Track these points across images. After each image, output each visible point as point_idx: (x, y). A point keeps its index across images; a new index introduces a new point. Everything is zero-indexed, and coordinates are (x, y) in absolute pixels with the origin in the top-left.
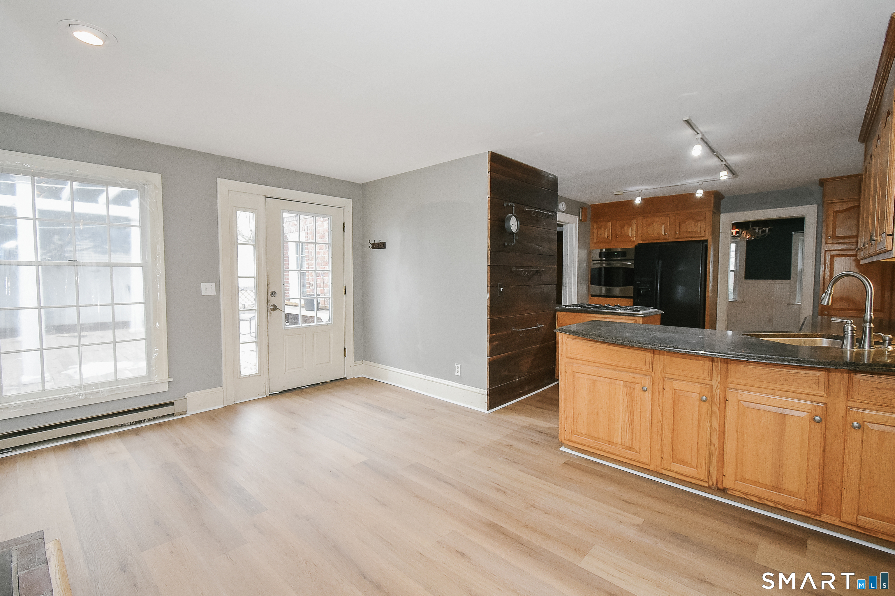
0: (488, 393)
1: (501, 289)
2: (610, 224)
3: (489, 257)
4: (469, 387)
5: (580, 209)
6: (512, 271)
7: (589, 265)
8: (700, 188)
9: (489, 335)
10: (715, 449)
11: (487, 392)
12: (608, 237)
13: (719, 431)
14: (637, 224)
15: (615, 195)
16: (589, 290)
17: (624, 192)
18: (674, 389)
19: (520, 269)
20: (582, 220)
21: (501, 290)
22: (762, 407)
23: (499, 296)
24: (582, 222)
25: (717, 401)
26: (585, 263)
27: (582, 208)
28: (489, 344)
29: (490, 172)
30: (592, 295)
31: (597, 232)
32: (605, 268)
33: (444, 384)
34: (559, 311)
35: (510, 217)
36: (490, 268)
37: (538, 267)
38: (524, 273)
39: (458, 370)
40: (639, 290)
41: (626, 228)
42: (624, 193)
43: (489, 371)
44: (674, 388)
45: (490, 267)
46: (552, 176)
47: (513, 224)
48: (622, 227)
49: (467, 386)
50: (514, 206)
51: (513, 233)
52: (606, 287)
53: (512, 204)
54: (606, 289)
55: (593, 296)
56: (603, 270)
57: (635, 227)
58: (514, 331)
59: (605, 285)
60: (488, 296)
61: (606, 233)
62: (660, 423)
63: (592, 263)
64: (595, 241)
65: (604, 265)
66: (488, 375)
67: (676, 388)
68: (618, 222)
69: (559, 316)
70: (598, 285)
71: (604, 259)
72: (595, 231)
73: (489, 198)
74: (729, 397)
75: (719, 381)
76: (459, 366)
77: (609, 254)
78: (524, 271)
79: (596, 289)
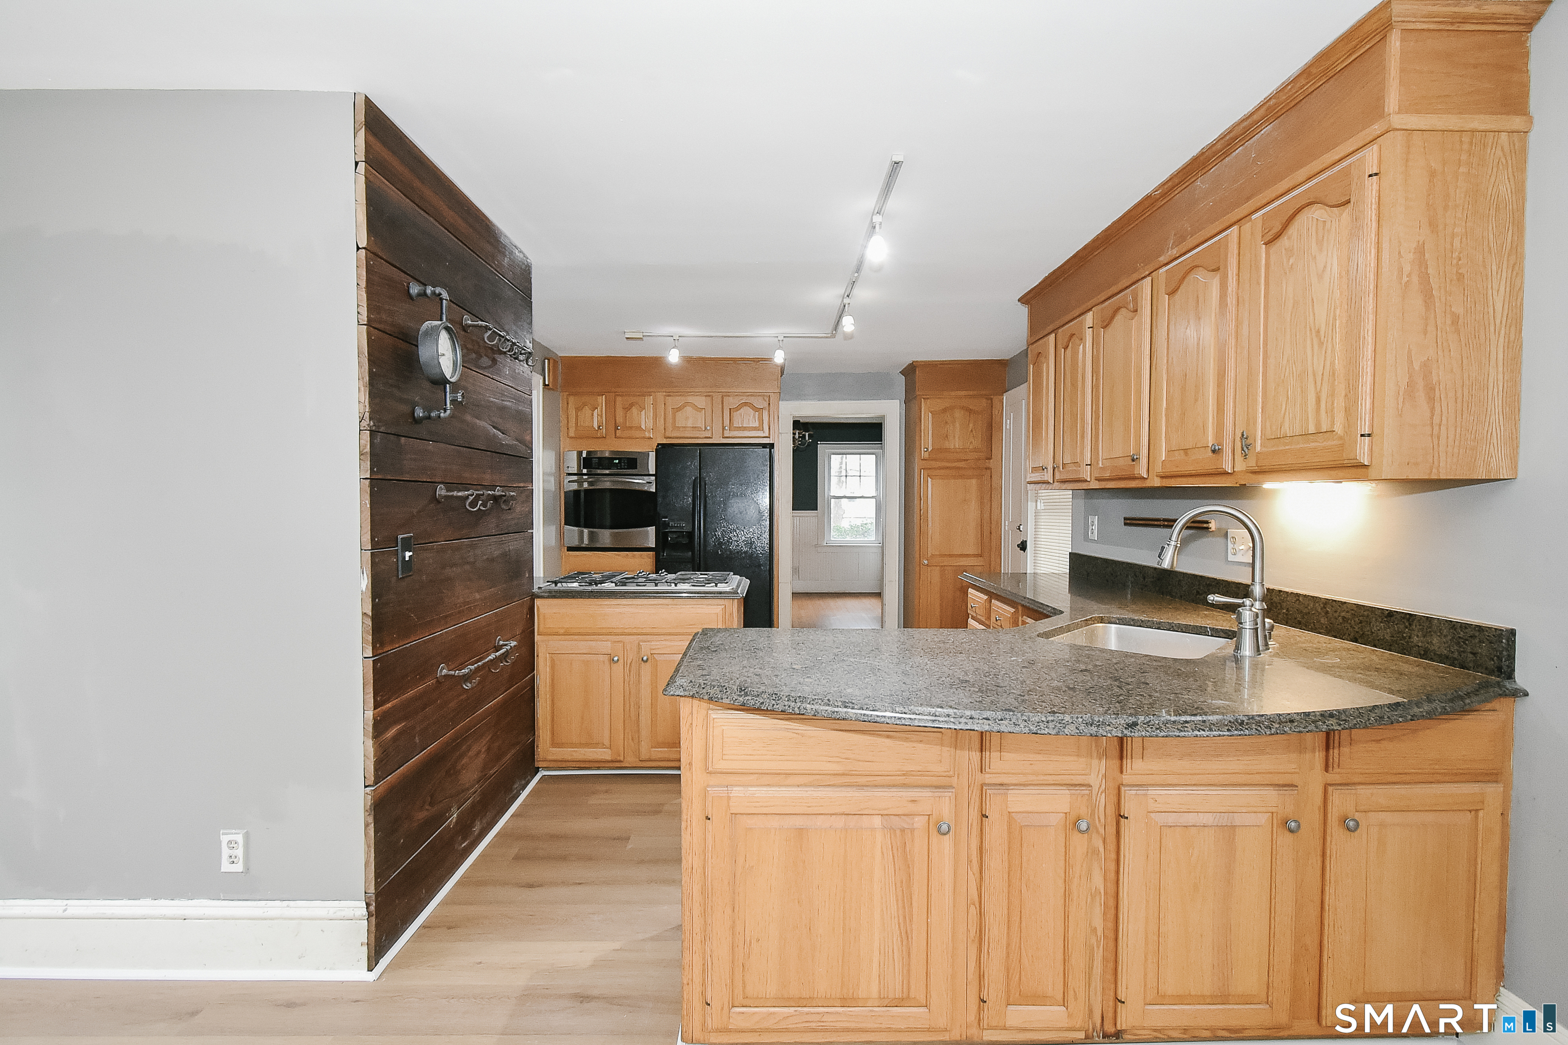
0: (372, 908)
1: (408, 554)
2: (602, 400)
3: (368, 449)
4: (288, 906)
5: (544, 362)
6: (435, 499)
7: (560, 484)
8: (780, 348)
9: (370, 714)
10: (1098, 942)
11: (368, 905)
12: (599, 427)
13: (1106, 893)
14: (655, 405)
15: (627, 338)
16: (561, 535)
17: (645, 334)
18: (1009, 812)
19: (459, 491)
20: (548, 385)
21: (407, 559)
22: (1191, 819)
23: (400, 576)
24: (550, 389)
25: (1099, 821)
26: (552, 479)
27: (549, 360)
28: (370, 742)
29: (362, 166)
30: (568, 547)
31: (577, 416)
32: (586, 491)
33: (164, 918)
34: (539, 597)
35: (433, 334)
36: (372, 486)
37: (498, 486)
38: (473, 504)
39: (233, 852)
40: (665, 535)
41: (634, 410)
42: (644, 338)
43: (372, 833)
44: (1009, 810)
45: (371, 483)
46: (522, 256)
47: (444, 355)
48: (627, 409)
49: (278, 903)
50: (446, 300)
51: (441, 382)
52: (591, 529)
53: (438, 290)
54: (589, 531)
55: (570, 549)
56: (582, 494)
57: (651, 410)
58: (446, 676)
59: (586, 527)
60: (365, 583)
61: (596, 418)
62: (973, 907)
63: (566, 481)
64: (572, 434)
65: (586, 485)
66: (369, 846)
67: (1013, 811)
68: (619, 399)
69: (541, 610)
70: (577, 526)
71: (585, 471)
72: (572, 413)
73: (363, 252)
74: (1128, 808)
75: (1104, 772)
76: (240, 838)
77: (590, 462)
78: (471, 498)
79: (572, 532)
